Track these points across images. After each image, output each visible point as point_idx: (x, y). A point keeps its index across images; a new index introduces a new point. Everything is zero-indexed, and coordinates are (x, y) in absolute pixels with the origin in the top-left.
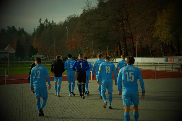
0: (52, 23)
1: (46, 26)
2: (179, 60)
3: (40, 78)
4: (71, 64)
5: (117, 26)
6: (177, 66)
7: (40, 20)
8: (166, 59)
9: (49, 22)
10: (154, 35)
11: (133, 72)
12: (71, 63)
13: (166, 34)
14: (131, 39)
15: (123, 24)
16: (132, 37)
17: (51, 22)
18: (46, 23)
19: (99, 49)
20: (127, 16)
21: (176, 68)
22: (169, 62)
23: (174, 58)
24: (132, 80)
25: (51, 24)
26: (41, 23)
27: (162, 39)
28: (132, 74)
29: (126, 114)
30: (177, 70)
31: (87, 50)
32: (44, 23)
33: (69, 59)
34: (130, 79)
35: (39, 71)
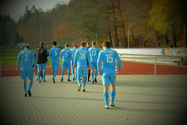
0: (40, 10)
1: (33, 13)
2: (178, 52)
3: (27, 61)
4: (56, 52)
5: (107, 13)
6: (176, 60)
7: (27, 6)
8: (163, 51)
9: (36, 9)
10: (148, 23)
11: (112, 55)
12: (55, 50)
13: (162, 23)
14: (123, 28)
15: (114, 12)
16: (123, 27)
17: (38, 9)
18: (33, 10)
19: (87, 39)
20: (119, 3)
21: (175, 62)
22: (166, 54)
23: (172, 50)
24: (111, 61)
25: (38, 12)
26: (28, 10)
27: (158, 28)
28: (111, 56)
29: (105, 93)
30: (176, 64)
31: (75, 39)
32: (31, 10)
33: (54, 46)
34: (110, 61)
35: (27, 55)
